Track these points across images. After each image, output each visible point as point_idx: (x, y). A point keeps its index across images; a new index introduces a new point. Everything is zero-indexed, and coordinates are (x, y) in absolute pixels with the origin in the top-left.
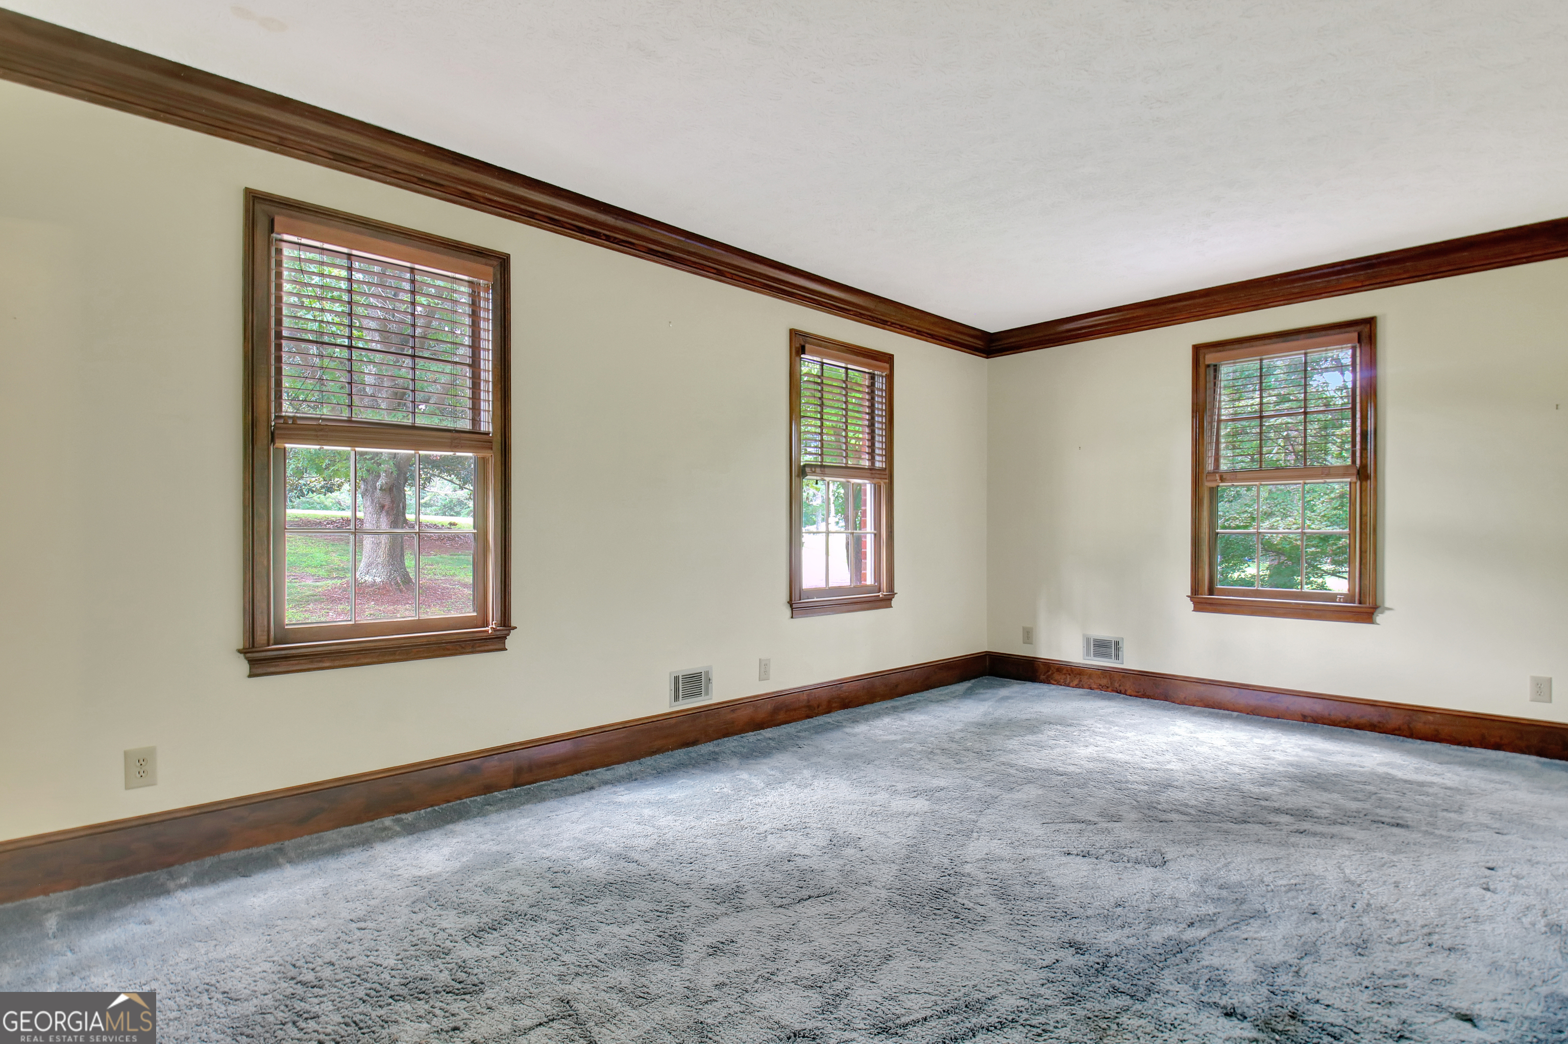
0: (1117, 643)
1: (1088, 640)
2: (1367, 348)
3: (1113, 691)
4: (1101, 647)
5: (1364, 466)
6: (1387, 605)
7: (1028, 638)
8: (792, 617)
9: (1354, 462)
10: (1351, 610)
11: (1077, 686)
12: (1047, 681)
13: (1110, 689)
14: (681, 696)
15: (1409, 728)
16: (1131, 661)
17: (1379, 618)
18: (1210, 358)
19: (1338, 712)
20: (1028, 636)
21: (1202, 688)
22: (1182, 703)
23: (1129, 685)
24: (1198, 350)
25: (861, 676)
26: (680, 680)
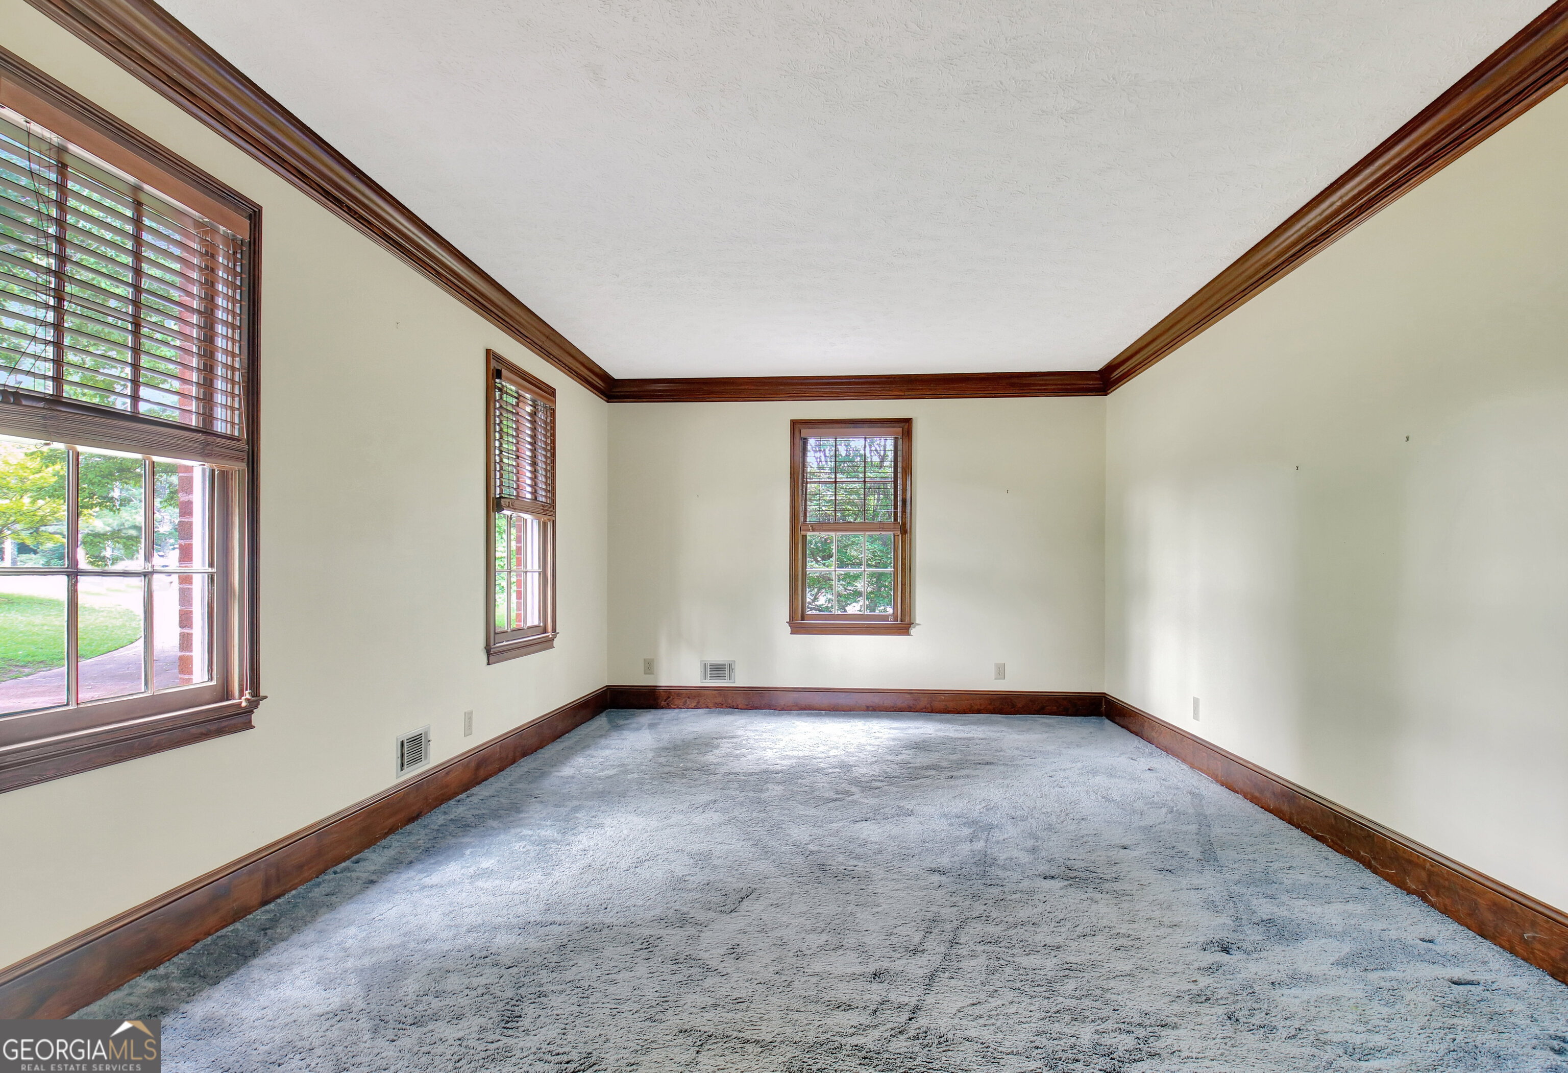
0: (730, 665)
1: (705, 665)
2: (906, 440)
3: (727, 707)
4: (717, 670)
5: (904, 525)
6: (917, 622)
7: (650, 669)
8: (488, 664)
9: (896, 519)
10: (894, 626)
11: (697, 707)
12: (668, 707)
13: (724, 706)
14: (406, 764)
15: (931, 706)
16: (742, 679)
17: (913, 631)
18: (805, 432)
19: (888, 701)
20: (649, 667)
21: (796, 695)
22: (783, 709)
23: (741, 701)
24: (794, 423)
25: (533, 721)
26: (405, 744)
